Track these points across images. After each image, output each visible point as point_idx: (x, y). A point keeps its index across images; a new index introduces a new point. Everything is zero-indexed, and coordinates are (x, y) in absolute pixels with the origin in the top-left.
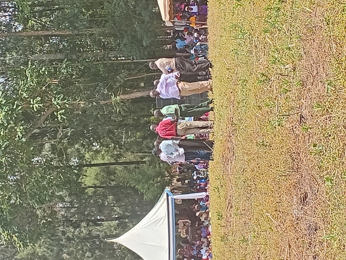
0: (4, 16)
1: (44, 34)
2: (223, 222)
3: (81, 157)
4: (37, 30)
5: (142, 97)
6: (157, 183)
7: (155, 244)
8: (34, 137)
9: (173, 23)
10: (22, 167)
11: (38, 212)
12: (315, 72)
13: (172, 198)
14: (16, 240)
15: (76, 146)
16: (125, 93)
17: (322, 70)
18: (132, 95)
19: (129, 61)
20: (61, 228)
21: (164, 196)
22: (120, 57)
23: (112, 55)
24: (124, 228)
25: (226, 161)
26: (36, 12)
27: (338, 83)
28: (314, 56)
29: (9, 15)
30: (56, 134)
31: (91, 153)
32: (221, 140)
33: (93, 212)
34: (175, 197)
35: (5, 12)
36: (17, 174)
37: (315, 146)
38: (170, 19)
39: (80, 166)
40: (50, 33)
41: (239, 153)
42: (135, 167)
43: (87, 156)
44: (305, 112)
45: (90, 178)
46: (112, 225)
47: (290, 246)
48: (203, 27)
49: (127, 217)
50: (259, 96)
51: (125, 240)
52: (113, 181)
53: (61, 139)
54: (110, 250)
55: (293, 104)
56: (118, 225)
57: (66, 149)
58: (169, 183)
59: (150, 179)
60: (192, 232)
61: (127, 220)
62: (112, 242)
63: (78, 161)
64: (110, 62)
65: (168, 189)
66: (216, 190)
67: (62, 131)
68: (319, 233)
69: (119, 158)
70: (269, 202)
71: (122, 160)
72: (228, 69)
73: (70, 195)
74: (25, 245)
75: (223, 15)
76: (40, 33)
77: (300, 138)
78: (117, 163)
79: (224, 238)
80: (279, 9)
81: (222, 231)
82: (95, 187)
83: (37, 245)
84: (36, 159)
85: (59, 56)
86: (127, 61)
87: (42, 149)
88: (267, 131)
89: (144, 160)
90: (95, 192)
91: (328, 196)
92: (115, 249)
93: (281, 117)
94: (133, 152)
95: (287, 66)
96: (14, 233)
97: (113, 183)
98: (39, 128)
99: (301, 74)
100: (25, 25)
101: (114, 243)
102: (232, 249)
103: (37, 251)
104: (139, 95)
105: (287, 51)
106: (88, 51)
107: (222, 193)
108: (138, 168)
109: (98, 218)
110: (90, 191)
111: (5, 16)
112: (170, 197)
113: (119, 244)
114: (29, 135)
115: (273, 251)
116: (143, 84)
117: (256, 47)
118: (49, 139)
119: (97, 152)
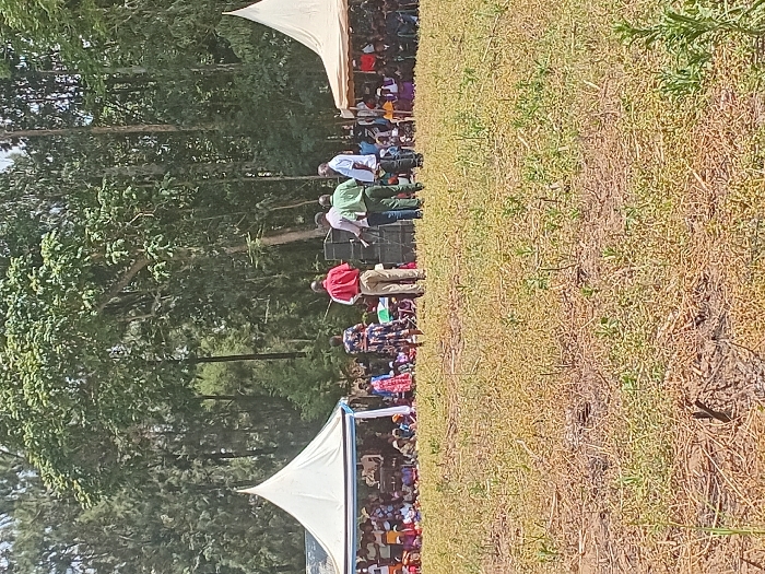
0: (60, 99)
1: (130, 131)
2: (440, 458)
3: (194, 346)
4: (118, 124)
5: (299, 242)
6: (325, 390)
7: (321, 497)
8: (111, 310)
9: (355, 112)
10: (90, 363)
11: (118, 441)
12: (604, 194)
13: (351, 417)
14: (79, 489)
15: (185, 327)
16: (270, 234)
17: (616, 189)
18: (284, 237)
19: (278, 179)
20: (158, 469)
21: (338, 413)
22: (262, 171)
23: (247, 167)
24: (267, 468)
25: (446, 351)
26: (116, 93)
27: (645, 212)
28: (603, 167)
29: (69, 98)
30: (149, 305)
31: (210, 339)
32: (438, 315)
33: (213, 441)
34: (357, 415)
35: (62, 92)
36: (80, 374)
37: (604, 321)
38: (349, 106)
39: (192, 361)
40: (141, 128)
41: (470, 336)
42: (287, 363)
43: (204, 343)
44: (587, 264)
45: (209, 381)
46: (246, 463)
47: (559, 498)
48: (407, 119)
49: (274, 450)
50: (505, 237)
51: (270, 489)
52: (248, 387)
53: (159, 313)
54: (242, 507)
55: (565, 250)
56: (258, 464)
57: (167, 330)
58: (347, 391)
59: (312, 383)
60: (386, 475)
61: (272, 456)
62: (246, 494)
63: (187, 353)
64: (244, 179)
65: (343, 401)
66: (429, 402)
67: (161, 300)
68: (610, 473)
69: (260, 347)
70: (521, 422)
71: (265, 351)
72: (450, 192)
73: (173, 412)
74: (95, 499)
75: (441, 98)
76: (123, 129)
77: (578, 310)
78: (256, 356)
79: (442, 486)
80: (541, 86)
81: (439, 473)
82: (218, 397)
83: (115, 499)
84: (114, 349)
85: (156, 169)
86: (274, 179)
87: (125, 331)
88: (520, 298)
89: (303, 351)
90: (216, 407)
91: (627, 409)
92: (252, 506)
93: (546, 273)
94: (282, 338)
95: (554, 185)
96: (76, 477)
97: (249, 391)
98: (120, 294)
99: (579, 199)
100: (96, 116)
101: (249, 495)
102: (456, 504)
103: (114, 510)
104: (293, 237)
105: (556, 159)
106: (207, 161)
107: (440, 408)
108: (293, 364)
109: (223, 451)
110: (209, 404)
111: (62, 100)
112: (347, 416)
113: (259, 497)
114: (104, 306)
115: (529, 507)
116: (301, 219)
117: (499, 151)
118: (138, 314)
119: (221, 336)
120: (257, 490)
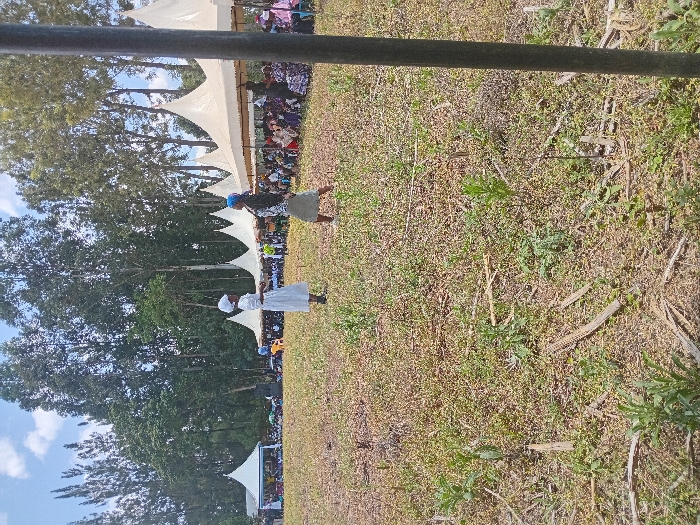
3: (211, 426)
4: (188, 354)
5: (247, 390)
6: (253, 439)
13: (262, 449)
16: (237, 388)
18: (241, 389)
21: (257, 449)
51: (234, 475)
54: (226, 479)
65: (259, 443)
85: (200, 368)
90: (217, 446)
97: (228, 441)
101: (228, 477)
104: (245, 389)
120: (230, 475)
